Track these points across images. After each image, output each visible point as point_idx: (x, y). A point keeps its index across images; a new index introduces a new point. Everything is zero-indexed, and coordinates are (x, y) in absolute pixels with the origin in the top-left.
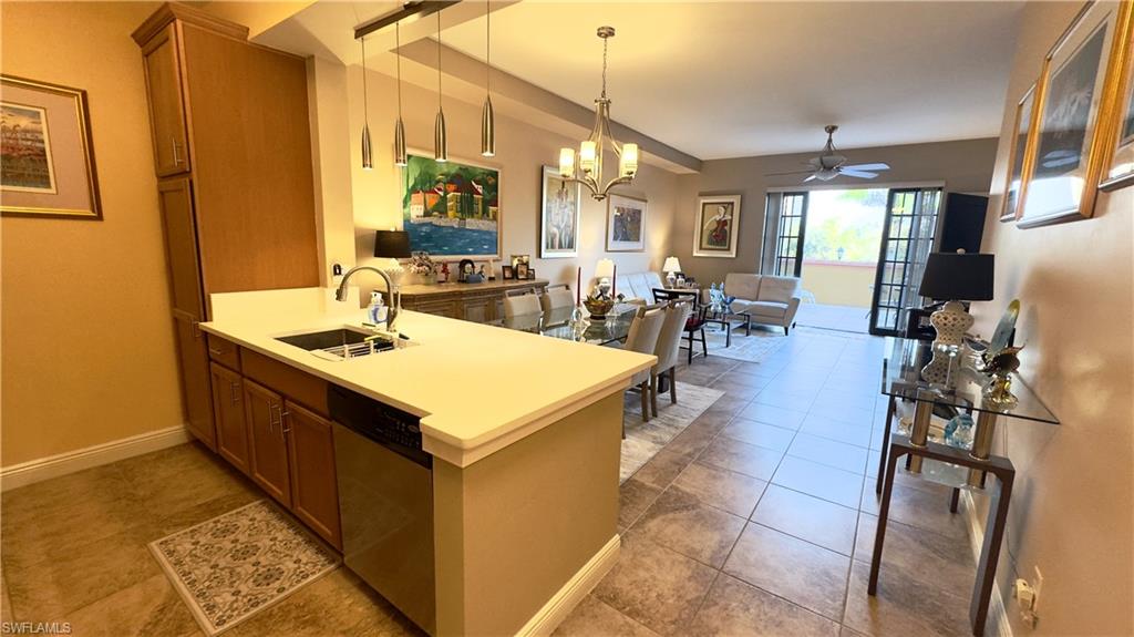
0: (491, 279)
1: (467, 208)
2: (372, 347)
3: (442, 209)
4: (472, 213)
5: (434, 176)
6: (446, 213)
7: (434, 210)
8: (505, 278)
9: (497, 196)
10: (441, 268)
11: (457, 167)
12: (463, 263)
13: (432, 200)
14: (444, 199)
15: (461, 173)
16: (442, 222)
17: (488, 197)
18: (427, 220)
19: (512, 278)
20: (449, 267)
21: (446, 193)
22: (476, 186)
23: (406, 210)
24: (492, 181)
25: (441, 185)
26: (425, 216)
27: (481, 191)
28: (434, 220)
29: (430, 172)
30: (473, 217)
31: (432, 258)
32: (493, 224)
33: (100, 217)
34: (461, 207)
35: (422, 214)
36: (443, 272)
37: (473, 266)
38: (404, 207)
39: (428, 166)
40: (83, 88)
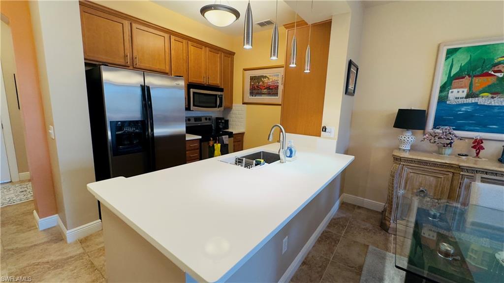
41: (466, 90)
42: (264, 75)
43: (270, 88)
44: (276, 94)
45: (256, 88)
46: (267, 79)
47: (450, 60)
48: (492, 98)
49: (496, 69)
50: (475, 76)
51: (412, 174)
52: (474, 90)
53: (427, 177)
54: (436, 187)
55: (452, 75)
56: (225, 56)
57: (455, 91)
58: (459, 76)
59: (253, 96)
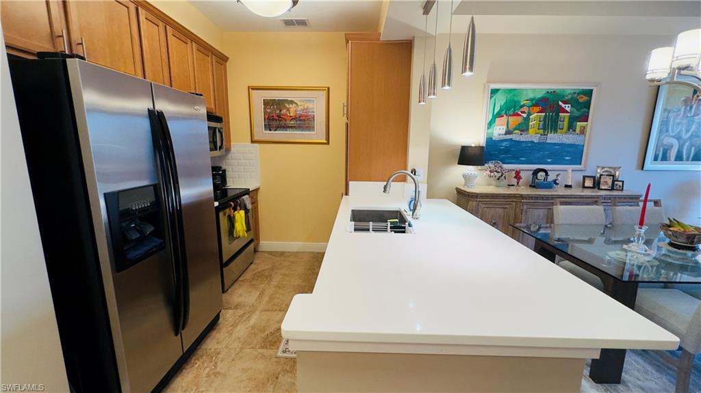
0: (567, 186)
1: (551, 124)
2: (389, 227)
3: (525, 128)
4: (555, 128)
5: (520, 102)
6: (528, 129)
7: (515, 129)
8: (584, 187)
9: (588, 113)
10: (514, 174)
11: (545, 92)
12: (536, 172)
13: (514, 121)
14: (527, 119)
15: (548, 96)
16: (523, 138)
17: (577, 113)
18: (508, 137)
19: (593, 188)
20: (522, 174)
21: (529, 114)
22: (563, 106)
23: (490, 131)
24: (584, 98)
25: (525, 109)
26: (505, 134)
27: (568, 109)
28: (516, 136)
29: (516, 99)
30: (556, 131)
31: (506, 166)
32: (581, 138)
33: (328, 143)
34: (544, 124)
35: (504, 132)
36: (515, 177)
37: (547, 174)
38: (488, 128)
39: (514, 95)
40: (328, 86)
41: (505, 127)
42: (289, 99)
43: (301, 118)
44: (310, 128)
45: (275, 117)
46: (294, 105)
47: (493, 99)
48: (521, 134)
49: (522, 110)
50: (510, 115)
51: (485, 209)
52: (511, 128)
53: (497, 209)
54: (504, 216)
55: (495, 113)
56: (217, 62)
57: (498, 128)
58: (499, 115)
59: (270, 130)
